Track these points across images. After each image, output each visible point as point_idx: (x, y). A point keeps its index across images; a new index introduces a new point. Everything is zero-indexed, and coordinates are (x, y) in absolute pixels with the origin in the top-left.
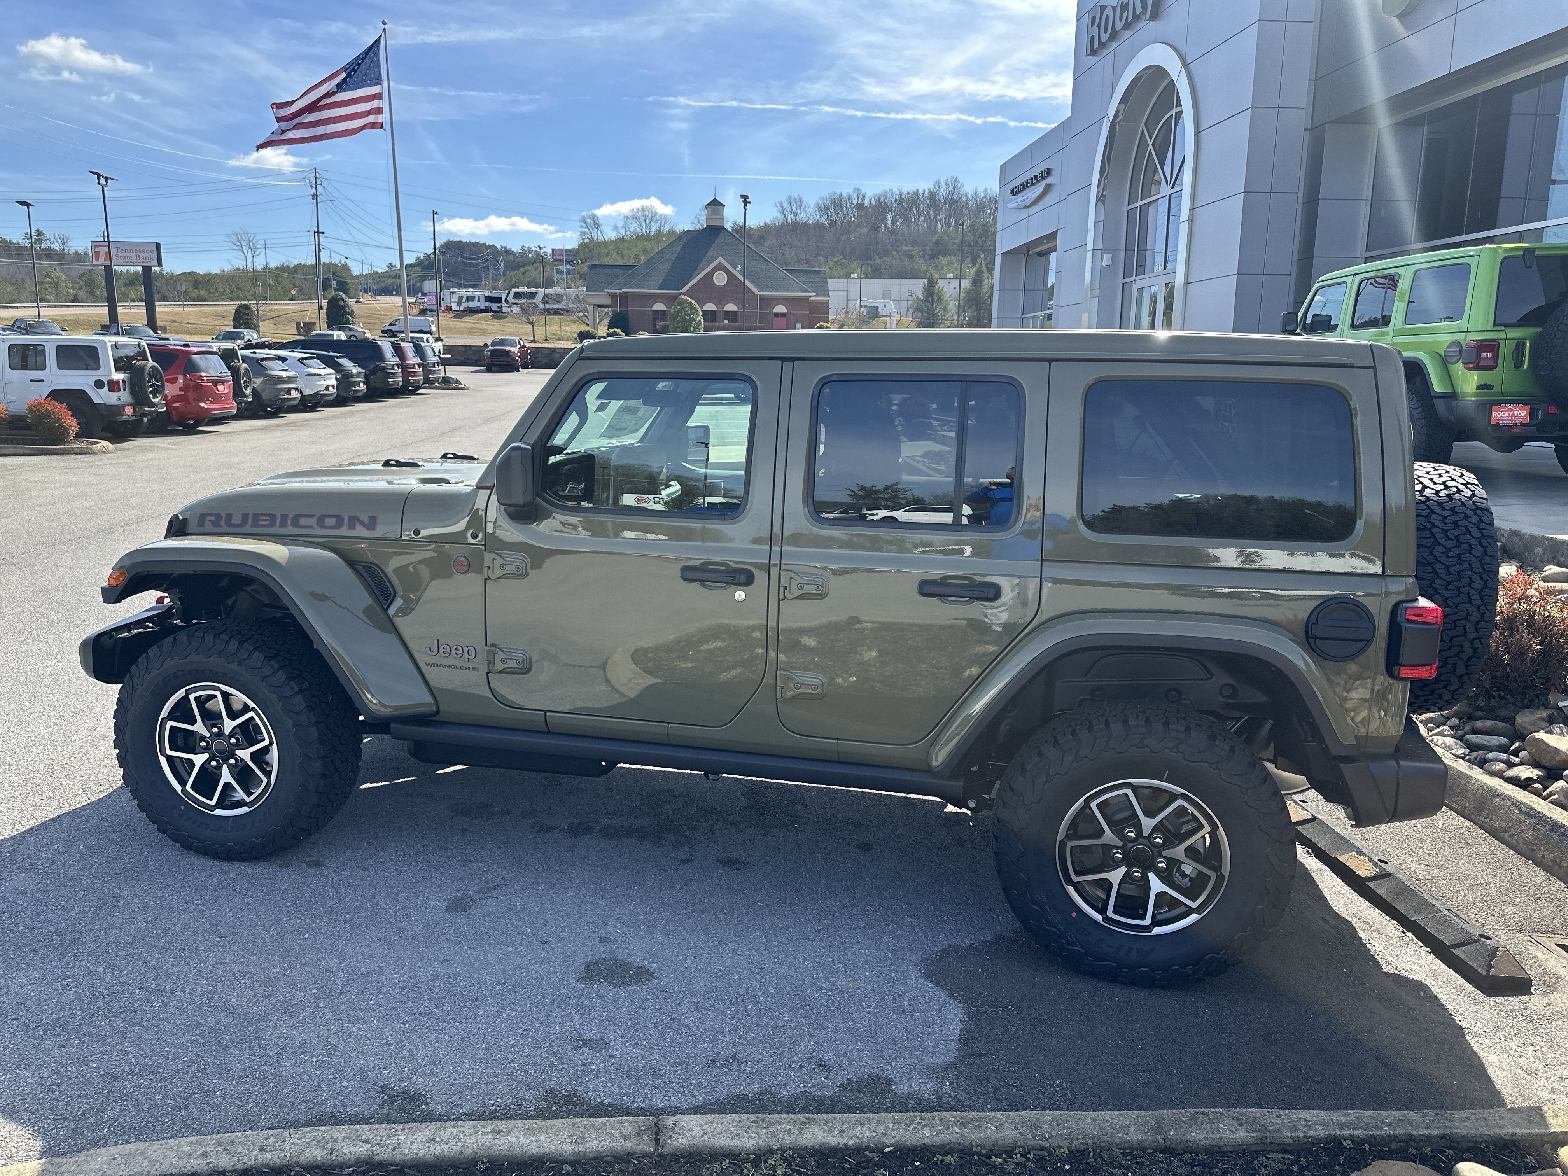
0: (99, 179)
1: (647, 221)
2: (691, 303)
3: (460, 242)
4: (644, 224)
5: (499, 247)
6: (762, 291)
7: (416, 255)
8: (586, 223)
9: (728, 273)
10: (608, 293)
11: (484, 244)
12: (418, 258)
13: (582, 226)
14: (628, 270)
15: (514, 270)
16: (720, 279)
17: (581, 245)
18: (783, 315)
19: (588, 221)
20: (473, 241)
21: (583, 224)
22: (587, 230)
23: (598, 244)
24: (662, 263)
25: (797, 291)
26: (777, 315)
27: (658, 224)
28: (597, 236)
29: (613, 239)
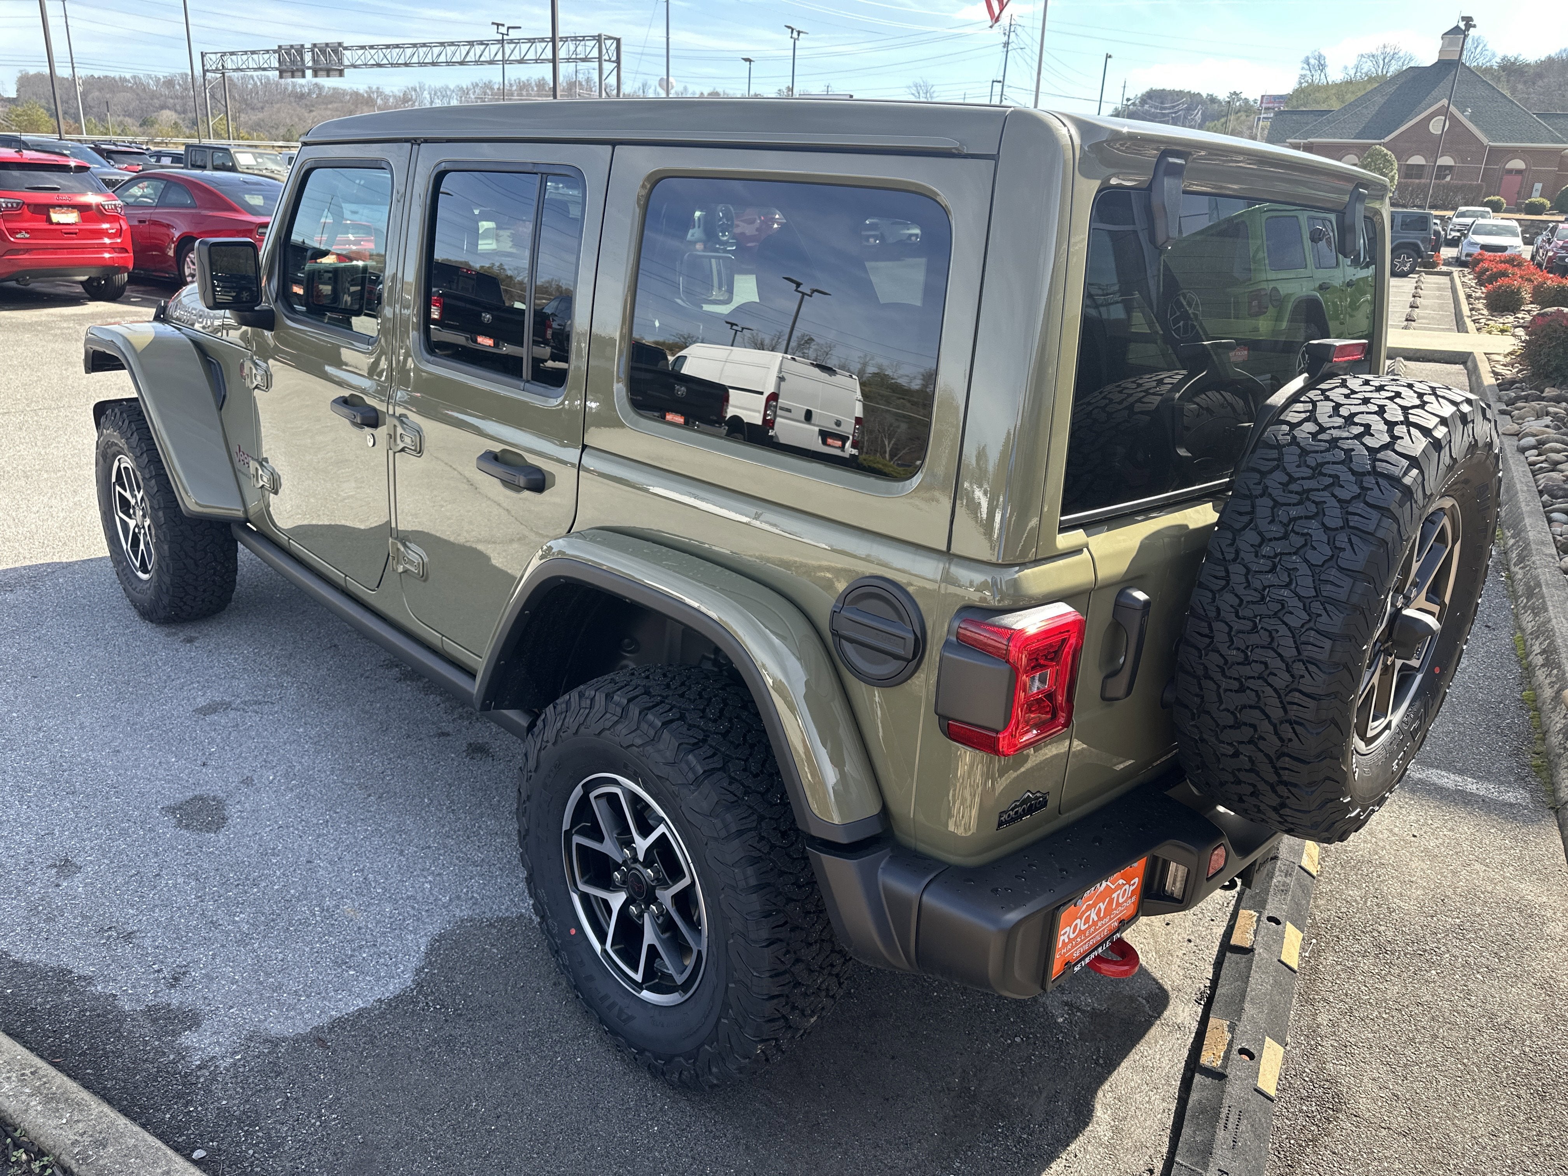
0: (792, 33)
1: (1386, 61)
2: (1386, 155)
3: (1164, 90)
4: (1381, 62)
5: (1205, 96)
6: (1494, 141)
7: (1113, 106)
8: (1308, 64)
9: (1453, 118)
10: (1290, 143)
11: (1189, 92)
12: (1116, 109)
13: (1303, 68)
14: (1322, 116)
15: (1214, 120)
16: (1436, 127)
17: (1297, 90)
18: (1519, 172)
19: (1312, 61)
20: (1177, 89)
21: (1306, 67)
22: (1308, 72)
23: (1318, 88)
24: (1366, 107)
25: (1546, 142)
26: (1510, 171)
27: (1400, 63)
28: (1319, 78)
29: (1338, 81)
